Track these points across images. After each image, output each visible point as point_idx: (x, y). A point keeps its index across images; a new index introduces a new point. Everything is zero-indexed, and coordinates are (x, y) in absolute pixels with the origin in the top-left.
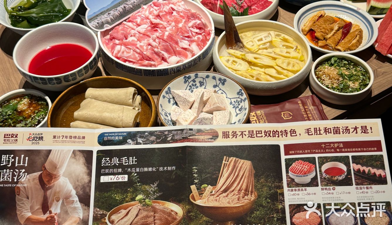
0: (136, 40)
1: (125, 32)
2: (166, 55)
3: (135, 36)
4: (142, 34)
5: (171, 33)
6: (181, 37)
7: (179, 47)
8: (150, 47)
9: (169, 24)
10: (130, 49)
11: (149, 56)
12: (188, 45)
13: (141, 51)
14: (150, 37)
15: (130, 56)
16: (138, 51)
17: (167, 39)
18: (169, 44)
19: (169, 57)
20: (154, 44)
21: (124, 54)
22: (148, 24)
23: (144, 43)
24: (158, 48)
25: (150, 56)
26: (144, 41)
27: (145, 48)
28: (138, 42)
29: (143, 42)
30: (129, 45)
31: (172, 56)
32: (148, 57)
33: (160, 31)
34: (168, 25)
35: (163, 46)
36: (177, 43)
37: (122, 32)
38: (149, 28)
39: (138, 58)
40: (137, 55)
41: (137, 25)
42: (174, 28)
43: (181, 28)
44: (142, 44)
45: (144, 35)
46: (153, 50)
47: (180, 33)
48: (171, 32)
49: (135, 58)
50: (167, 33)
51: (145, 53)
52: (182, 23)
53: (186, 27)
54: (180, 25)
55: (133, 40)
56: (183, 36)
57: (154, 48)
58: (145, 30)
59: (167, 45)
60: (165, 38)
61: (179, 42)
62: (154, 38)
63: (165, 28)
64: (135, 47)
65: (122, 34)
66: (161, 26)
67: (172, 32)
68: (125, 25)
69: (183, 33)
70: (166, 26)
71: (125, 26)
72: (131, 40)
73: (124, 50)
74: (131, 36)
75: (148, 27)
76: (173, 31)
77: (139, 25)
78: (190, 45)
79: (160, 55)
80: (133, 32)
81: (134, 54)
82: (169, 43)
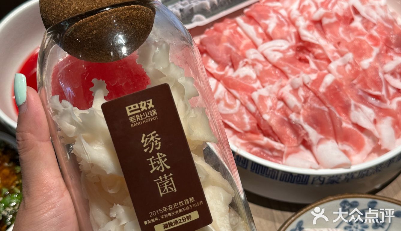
0: (254, 76)
1: (234, 49)
2: (313, 134)
3: (255, 67)
4: (270, 62)
5: (338, 79)
6: (360, 93)
7: (350, 120)
8: (280, 104)
9: (338, 52)
10: (235, 98)
11: (274, 129)
12: (372, 119)
13: (257, 109)
14: (287, 77)
15: (231, 115)
16: (252, 108)
17: (324, 94)
18: (326, 109)
19: (320, 142)
20: (292, 100)
21: (219, 105)
22: (292, 40)
23: (270, 92)
24: (298, 113)
25: (277, 128)
26: (271, 86)
27: (269, 103)
28: (257, 84)
29: (268, 87)
30: (234, 89)
31: (328, 139)
32: (271, 128)
33: (313, 65)
34: (336, 54)
35: (312, 109)
36: (346, 109)
37: (228, 45)
38: (291, 53)
39: (248, 128)
40: (247, 119)
41: (265, 35)
42: (348, 67)
43: (364, 70)
44: (263, 92)
45: (275, 66)
46: (287, 115)
47: (359, 82)
48: (339, 77)
49: (241, 124)
50: (329, 79)
51: (266, 117)
52: (371, 60)
53: (376, 70)
54: (366, 63)
55: (247, 77)
56: (365, 92)
57: (289, 112)
58: (281, 59)
59: (323, 111)
60: (322, 89)
61: (353, 108)
62: (296, 86)
63: (329, 61)
64: (247, 97)
65: (228, 50)
66: (319, 51)
67: (341, 76)
68: (238, 25)
69: (365, 85)
70: (330, 56)
71: (239, 29)
72: (242, 76)
73: (221, 97)
74: (244, 65)
75: (288, 50)
76: (343, 75)
77: (269, 37)
78: (375, 122)
79: (300, 132)
80: (252, 57)
81: (239, 114)
82: (328, 108)
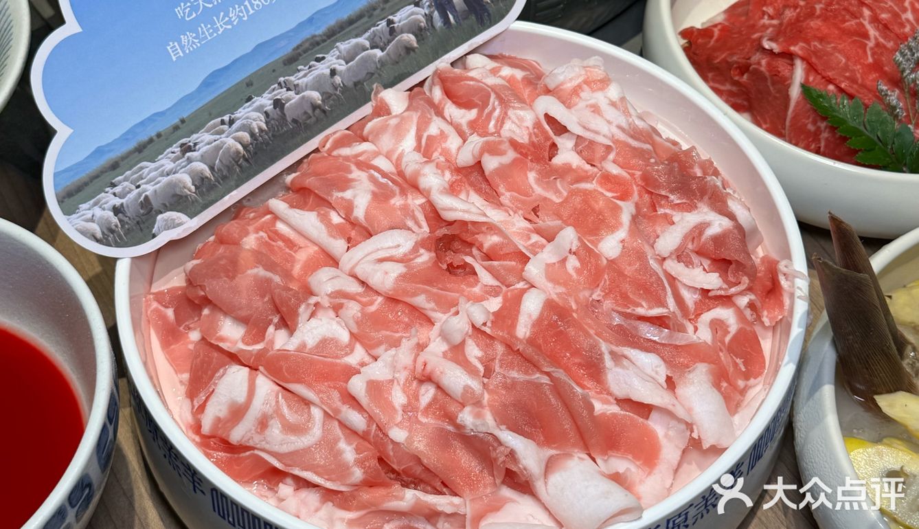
0: (345, 337)
1: (277, 279)
2: (528, 454)
3: (340, 312)
4: (378, 293)
5: (554, 297)
6: (617, 320)
7: (610, 394)
8: (427, 394)
9: (538, 232)
10: (307, 403)
11: (425, 461)
12: (662, 380)
13: (371, 419)
14: (430, 322)
15: (306, 450)
16: (357, 420)
17: (531, 341)
18: (545, 380)
19: (550, 466)
20: (456, 379)
21: (267, 432)
22: (420, 227)
23: (394, 368)
24: (478, 403)
25: (432, 458)
26: (392, 352)
27: (398, 398)
28: (358, 355)
29: (387, 355)
30: (299, 381)
31: (569, 456)
32: (418, 460)
33: (485, 278)
34: (535, 238)
35: (511, 386)
36: (594, 370)
37: (260, 272)
38: (425, 257)
39: (358, 474)
40: (349, 452)
41: (348, 226)
42: (573, 263)
43: (612, 262)
44: (378, 371)
45: (392, 300)
46: (452, 419)
47: (606, 296)
48: (554, 291)
49: (340, 470)
50: (532, 305)
51: (398, 434)
52: (622, 234)
53: (641, 257)
54: (610, 246)
55: (325, 344)
56: (627, 316)
57: (453, 408)
58: (403, 277)
59: (538, 386)
60: (523, 330)
61: (608, 362)
63: (525, 259)
64: (336, 395)
65: (264, 287)
66: (491, 240)
67: (561, 289)
68: (276, 218)
69: (625, 299)
70: (521, 245)
71: (280, 226)
72: (311, 342)
73: (269, 410)
74: (313, 315)
75: (415, 250)
76: (565, 284)
77: (358, 231)
78: (671, 384)
79: (493, 455)
80: (329, 288)
81: (328, 443)
82: (548, 374)
